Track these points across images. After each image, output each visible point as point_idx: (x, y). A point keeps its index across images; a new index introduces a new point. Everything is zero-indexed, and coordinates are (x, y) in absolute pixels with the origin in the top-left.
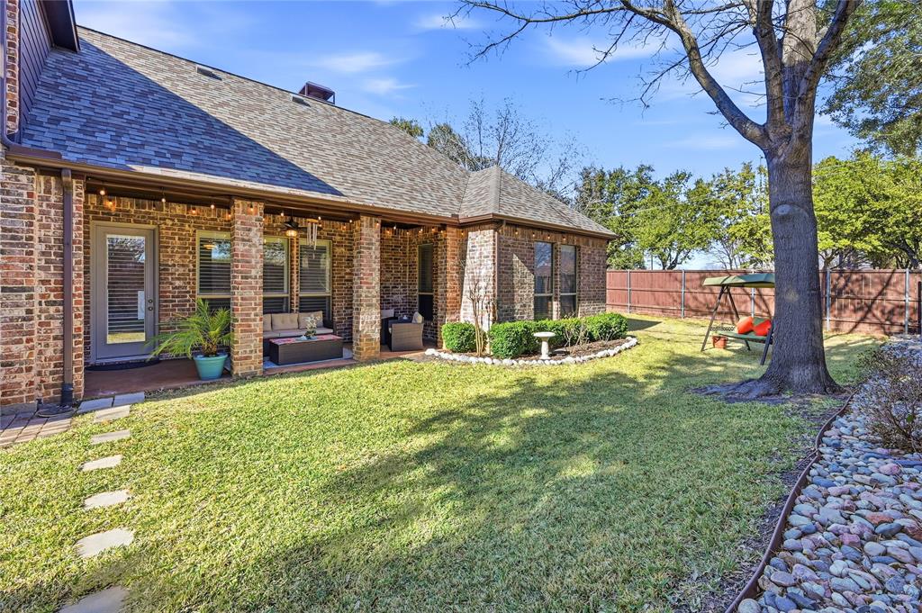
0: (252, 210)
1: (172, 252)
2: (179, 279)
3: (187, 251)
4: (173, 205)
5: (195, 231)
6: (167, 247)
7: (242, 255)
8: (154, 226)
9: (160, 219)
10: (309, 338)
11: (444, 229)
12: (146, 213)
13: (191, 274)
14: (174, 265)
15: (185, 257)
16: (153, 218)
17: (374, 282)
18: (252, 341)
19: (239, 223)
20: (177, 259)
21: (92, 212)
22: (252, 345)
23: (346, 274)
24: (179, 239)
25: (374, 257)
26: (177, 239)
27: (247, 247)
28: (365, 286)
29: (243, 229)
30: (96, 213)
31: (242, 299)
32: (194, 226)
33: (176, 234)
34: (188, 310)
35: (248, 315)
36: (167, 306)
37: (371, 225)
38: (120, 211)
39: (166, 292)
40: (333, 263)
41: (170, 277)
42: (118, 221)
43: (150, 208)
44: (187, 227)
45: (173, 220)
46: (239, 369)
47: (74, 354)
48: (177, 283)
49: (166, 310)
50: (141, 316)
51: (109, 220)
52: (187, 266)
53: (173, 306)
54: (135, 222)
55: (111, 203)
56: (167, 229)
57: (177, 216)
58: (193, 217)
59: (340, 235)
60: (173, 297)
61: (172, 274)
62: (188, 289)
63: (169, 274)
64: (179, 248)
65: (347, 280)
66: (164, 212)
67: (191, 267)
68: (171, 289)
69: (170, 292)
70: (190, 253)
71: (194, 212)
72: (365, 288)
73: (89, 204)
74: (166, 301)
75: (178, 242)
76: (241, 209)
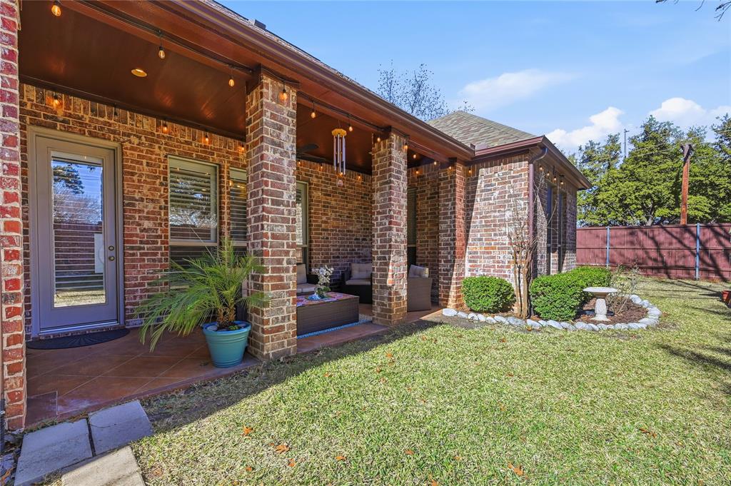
0: (285, 96)
1: (139, 181)
2: (148, 219)
3: (158, 181)
4: (140, 117)
5: (166, 156)
6: (133, 174)
7: (273, 168)
8: (116, 144)
9: (124, 134)
10: (322, 297)
11: (453, 166)
12: (105, 123)
13: (163, 212)
14: (142, 200)
15: (156, 189)
16: (114, 132)
17: (402, 224)
18: (283, 303)
19: (268, 114)
20: (145, 191)
21: (29, 113)
22: (285, 308)
23: (323, 222)
24: (148, 164)
25: (402, 190)
26: (145, 164)
27: (277, 155)
28: (394, 227)
29: (273, 126)
30: (36, 115)
31: (274, 236)
32: (165, 148)
33: (143, 157)
34: (160, 260)
35: (280, 262)
36: (133, 255)
37: (400, 147)
38: (70, 116)
39: (132, 235)
40: (310, 209)
41: (137, 215)
42: (67, 130)
43: (110, 117)
44: (157, 150)
45: (140, 138)
46: (270, 348)
47: (6, 336)
48: (147, 224)
49: (133, 261)
50: (99, 268)
51: (54, 127)
52: (158, 201)
53: (141, 255)
54: (91, 134)
55: (56, 102)
56: (132, 149)
57: (144, 132)
58: (164, 137)
59: (317, 177)
60: (141, 242)
61: (140, 211)
62: (159, 233)
63: (135, 211)
64: (148, 176)
65: (323, 230)
66: (128, 126)
67: (163, 204)
68: (138, 232)
69: (137, 236)
70: (161, 184)
71: (165, 129)
72: (395, 229)
73: (25, 100)
74: (132, 248)
75: (146, 168)
76: (270, 93)
